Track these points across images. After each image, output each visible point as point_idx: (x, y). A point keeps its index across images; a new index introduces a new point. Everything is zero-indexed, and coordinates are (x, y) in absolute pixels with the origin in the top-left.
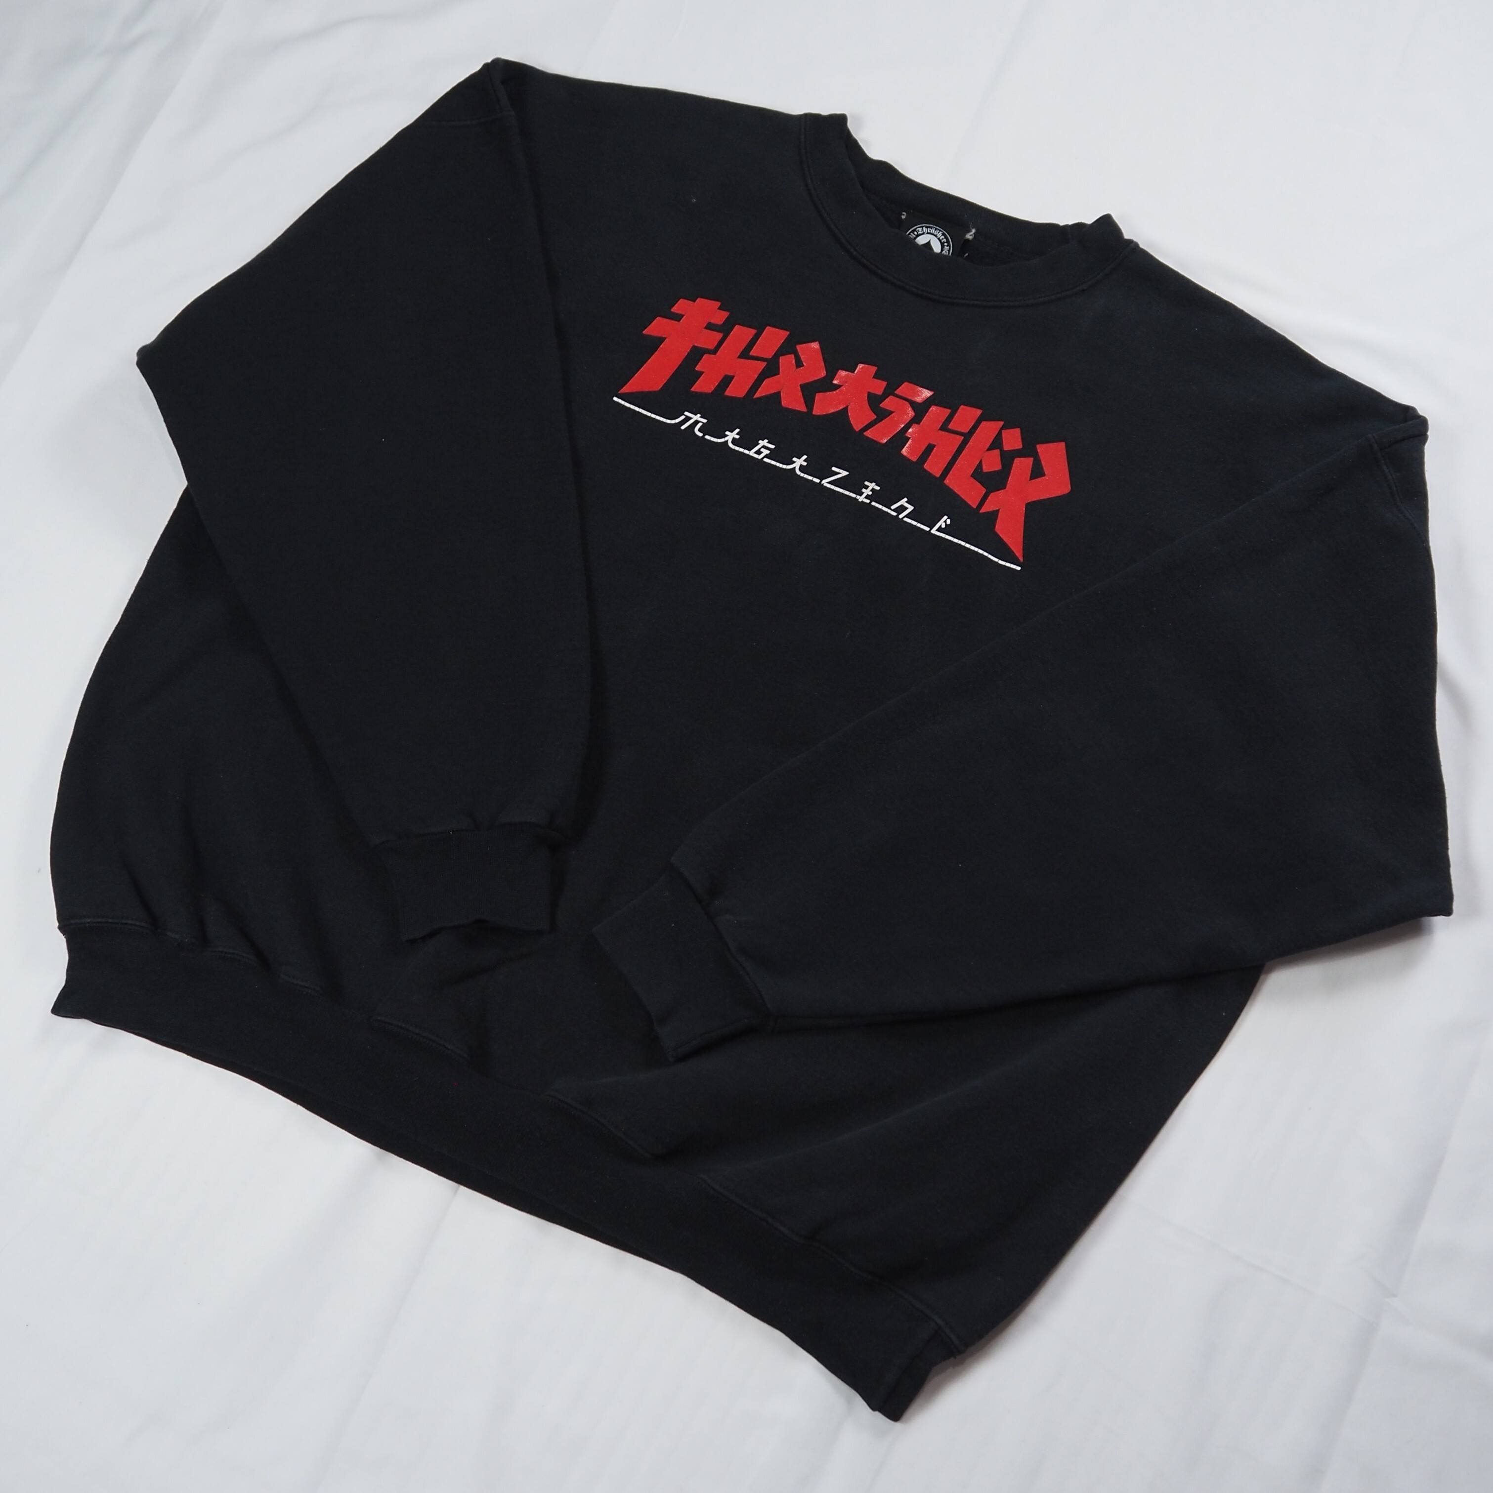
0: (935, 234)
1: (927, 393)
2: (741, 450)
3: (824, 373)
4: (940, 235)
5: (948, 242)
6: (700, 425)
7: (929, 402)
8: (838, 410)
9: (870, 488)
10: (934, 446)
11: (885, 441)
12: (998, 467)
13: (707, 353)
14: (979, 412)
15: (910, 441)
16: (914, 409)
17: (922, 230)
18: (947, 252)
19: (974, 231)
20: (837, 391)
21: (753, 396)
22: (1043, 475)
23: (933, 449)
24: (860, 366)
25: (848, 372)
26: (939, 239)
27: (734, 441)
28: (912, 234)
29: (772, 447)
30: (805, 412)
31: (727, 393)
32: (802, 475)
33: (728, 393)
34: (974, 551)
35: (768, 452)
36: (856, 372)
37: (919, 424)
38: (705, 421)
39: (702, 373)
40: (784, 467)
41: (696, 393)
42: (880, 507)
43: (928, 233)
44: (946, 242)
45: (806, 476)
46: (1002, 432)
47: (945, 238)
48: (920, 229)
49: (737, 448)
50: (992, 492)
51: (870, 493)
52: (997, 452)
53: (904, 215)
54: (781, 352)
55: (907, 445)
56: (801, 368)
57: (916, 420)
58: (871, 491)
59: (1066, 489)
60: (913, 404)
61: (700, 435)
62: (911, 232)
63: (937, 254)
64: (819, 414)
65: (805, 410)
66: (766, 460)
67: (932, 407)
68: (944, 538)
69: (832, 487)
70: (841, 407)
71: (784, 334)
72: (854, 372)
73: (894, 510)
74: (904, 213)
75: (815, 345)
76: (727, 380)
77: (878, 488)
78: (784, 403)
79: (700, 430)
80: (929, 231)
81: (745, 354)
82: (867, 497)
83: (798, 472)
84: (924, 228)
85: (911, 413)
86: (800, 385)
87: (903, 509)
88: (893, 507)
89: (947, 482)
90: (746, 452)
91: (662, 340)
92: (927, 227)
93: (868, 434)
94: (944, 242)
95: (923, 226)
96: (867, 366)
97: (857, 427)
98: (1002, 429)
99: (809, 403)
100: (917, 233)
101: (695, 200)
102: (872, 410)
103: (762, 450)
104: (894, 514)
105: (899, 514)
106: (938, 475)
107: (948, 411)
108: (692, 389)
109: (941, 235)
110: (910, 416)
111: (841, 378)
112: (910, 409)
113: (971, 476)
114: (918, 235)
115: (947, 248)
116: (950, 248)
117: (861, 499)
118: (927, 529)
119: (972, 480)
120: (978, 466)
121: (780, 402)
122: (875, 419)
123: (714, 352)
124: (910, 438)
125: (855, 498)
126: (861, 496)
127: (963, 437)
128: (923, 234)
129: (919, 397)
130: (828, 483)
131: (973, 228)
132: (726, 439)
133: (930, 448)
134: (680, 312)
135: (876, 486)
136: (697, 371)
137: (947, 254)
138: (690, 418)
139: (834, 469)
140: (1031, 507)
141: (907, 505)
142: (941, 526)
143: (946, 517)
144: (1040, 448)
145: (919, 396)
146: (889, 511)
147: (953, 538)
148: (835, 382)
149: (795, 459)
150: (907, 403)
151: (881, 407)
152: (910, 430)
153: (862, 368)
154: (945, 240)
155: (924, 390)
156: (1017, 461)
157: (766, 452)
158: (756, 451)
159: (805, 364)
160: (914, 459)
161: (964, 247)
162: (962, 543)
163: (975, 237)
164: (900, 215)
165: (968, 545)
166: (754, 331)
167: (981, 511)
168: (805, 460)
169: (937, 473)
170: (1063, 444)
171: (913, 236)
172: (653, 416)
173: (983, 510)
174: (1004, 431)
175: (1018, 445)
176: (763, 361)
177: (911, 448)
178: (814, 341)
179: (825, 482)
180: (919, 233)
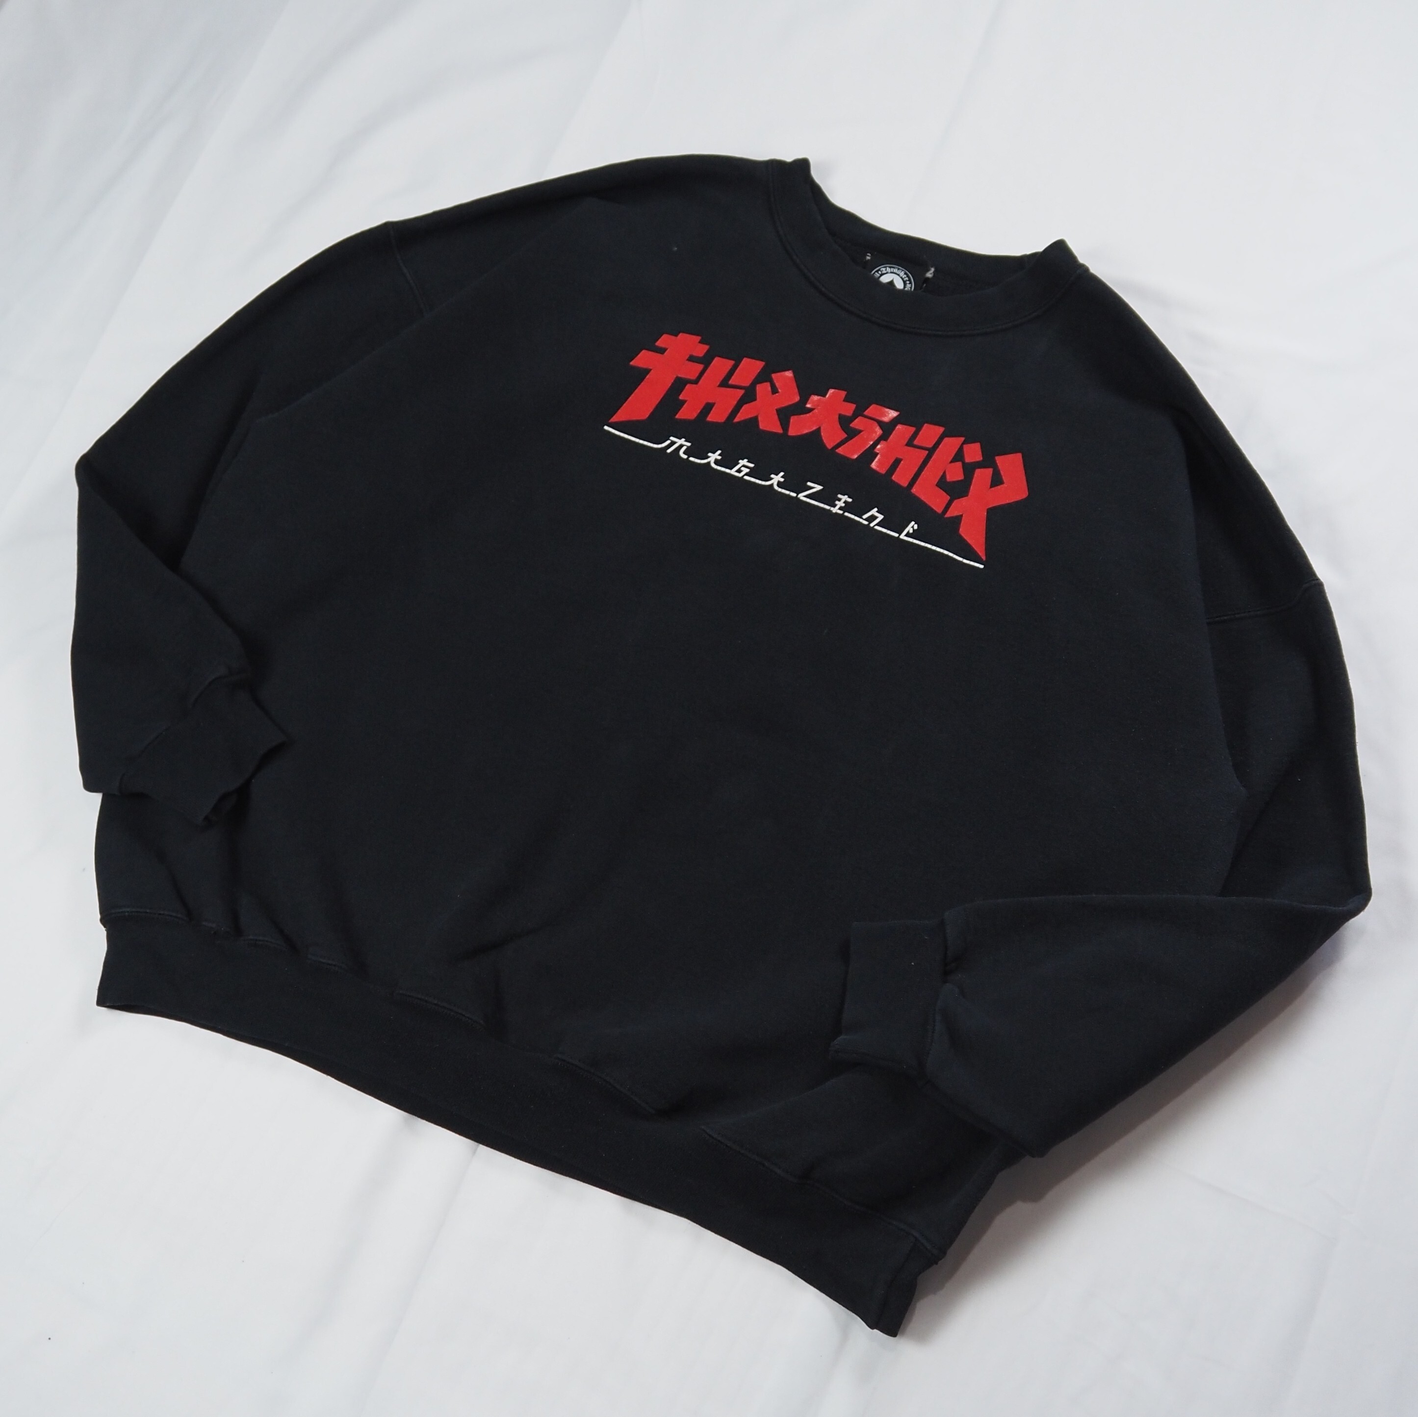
0: (898, 273)
1: (893, 414)
2: (723, 469)
3: (798, 399)
4: (902, 274)
5: (910, 280)
6: (684, 448)
7: (895, 422)
8: (811, 430)
9: (843, 500)
10: (901, 460)
11: (856, 457)
12: (961, 477)
13: (689, 383)
14: (942, 429)
15: (879, 456)
16: (881, 428)
17: (886, 270)
18: (909, 289)
19: (933, 270)
20: (811, 414)
21: (733, 421)
22: (1002, 483)
23: (900, 463)
24: (831, 391)
25: (820, 397)
26: (901, 278)
27: (717, 462)
28: (876, 273)
30: (781, 434)
31: (709, 419)
32: (780, 490)
34: (940, 553)
35: (748, 470)
36: (827, 396)
37: (887, 441)
38: (689, 444)
39: (685, 402)
40: (763, 483)
41: (681, 420)
42: (852, 516)
43: (891, 273)
44: (908, 281)
45: (784, 491)
46: (963, 448)
47: (907, 277)
48: (884, 269)
49: (719, 468)
50: (955, 500)
51: (843, 505)
52: (959, 464)
53: (868, 256)
54: (758, 380)
55: (876, 460)
56: (777, 395)
57: (884, 437)
58: (844, 503)
59: (1024, 494)
60: (881, 424)
61: (685, 457)
62: (876, 272)
63: (900, 291)
64: (794, 434)
65: (780, 431)
66: (746, 478)
67: (899, 425)
68: (912, 543)
69: (808, 500)
70: (814, 428)
71: (760, 364)
72: (824, 396)
73: (866, 520)
74: (869, 254)
75: (789, 374)
76: (708, 407)
77: (850, 500)
78: (762, 426)
79: (685, 453)
80: (892, 271)
81: (724, 383)
82: (840, 509)
83: (776, 487)
84: (888, 268)
85: (879, 431)
86: (776, 410)
87: (873, 518)
88: (865, 516)
89: (914, 490)
90: (728, 471)
91: (647, 371)
92: (890, 267)
93: (840, 451)
94: (906, 281)
95: (887, 267)
96: (837, 390)
97: (829, 445)
98: (963, 443)
99: (785, 425)
100: (881, 272)
101: (676, 249)
102: (843, 430)
103: (743, 469)
104: (866, 523)
105: (870, 522)
106: (905, 485)
107: (913, 429)
108: (677, 417)
110: (878, 434)
111: (813, 402)
112: (878, 427)
113: (936, 485)
114: (882, 275)
115: (908, 286)
116: (912, 286)
117: (835, 510)
118: (896, 535)
119: (937, 488)
120: (942, 476)
121: (758, 425)
122: (846, 438)
123: (696, 382)
124: (879, 453)
125: (829, 511)
126: (834, 507)
127: (927, 452)
128: (887, 273)
129: (886, 418)
130: (805, 496)
131: (932, 267)
132: (709, 460)
133: (897, 462)
134: (663, 346)
135: (848, 498)
136: (681, 400)
138: (676, 443)
139: (809, 484)
140: (991, 512)
141: (877, 514)
142: (908, 532)
143: (913, 523)
145: (885, 416)
146: (861, 520)
147: (920, 542)
148: (808, 406)
149: (772, 476)
150: (875, 423)
151: (851, 427)
152: (879, 447)
153: (833, 393)
154: (907, 279)
155: (891, 411)
156: (978, 472)
157: (746, 470)
158: (737, 470)
159: (780, 391)
160: (883, 471)
161: (925, 285)
162: (929, 546)
163: (934, 276)
164: (865, 258)
165: (934, 548)
166: (732, 362)
167: (946, 516)
168: (782, 477)
169: (904, 483)
170: (1020, 455)
171: (877, 275)
172: (641, 442)
173: (948, 515)
174: (965, 446)
175: (979, 458)
176: (741, 389)
177: (880, 463)
178: (788, 370)
179: (801, 496)
180: (883, 272)
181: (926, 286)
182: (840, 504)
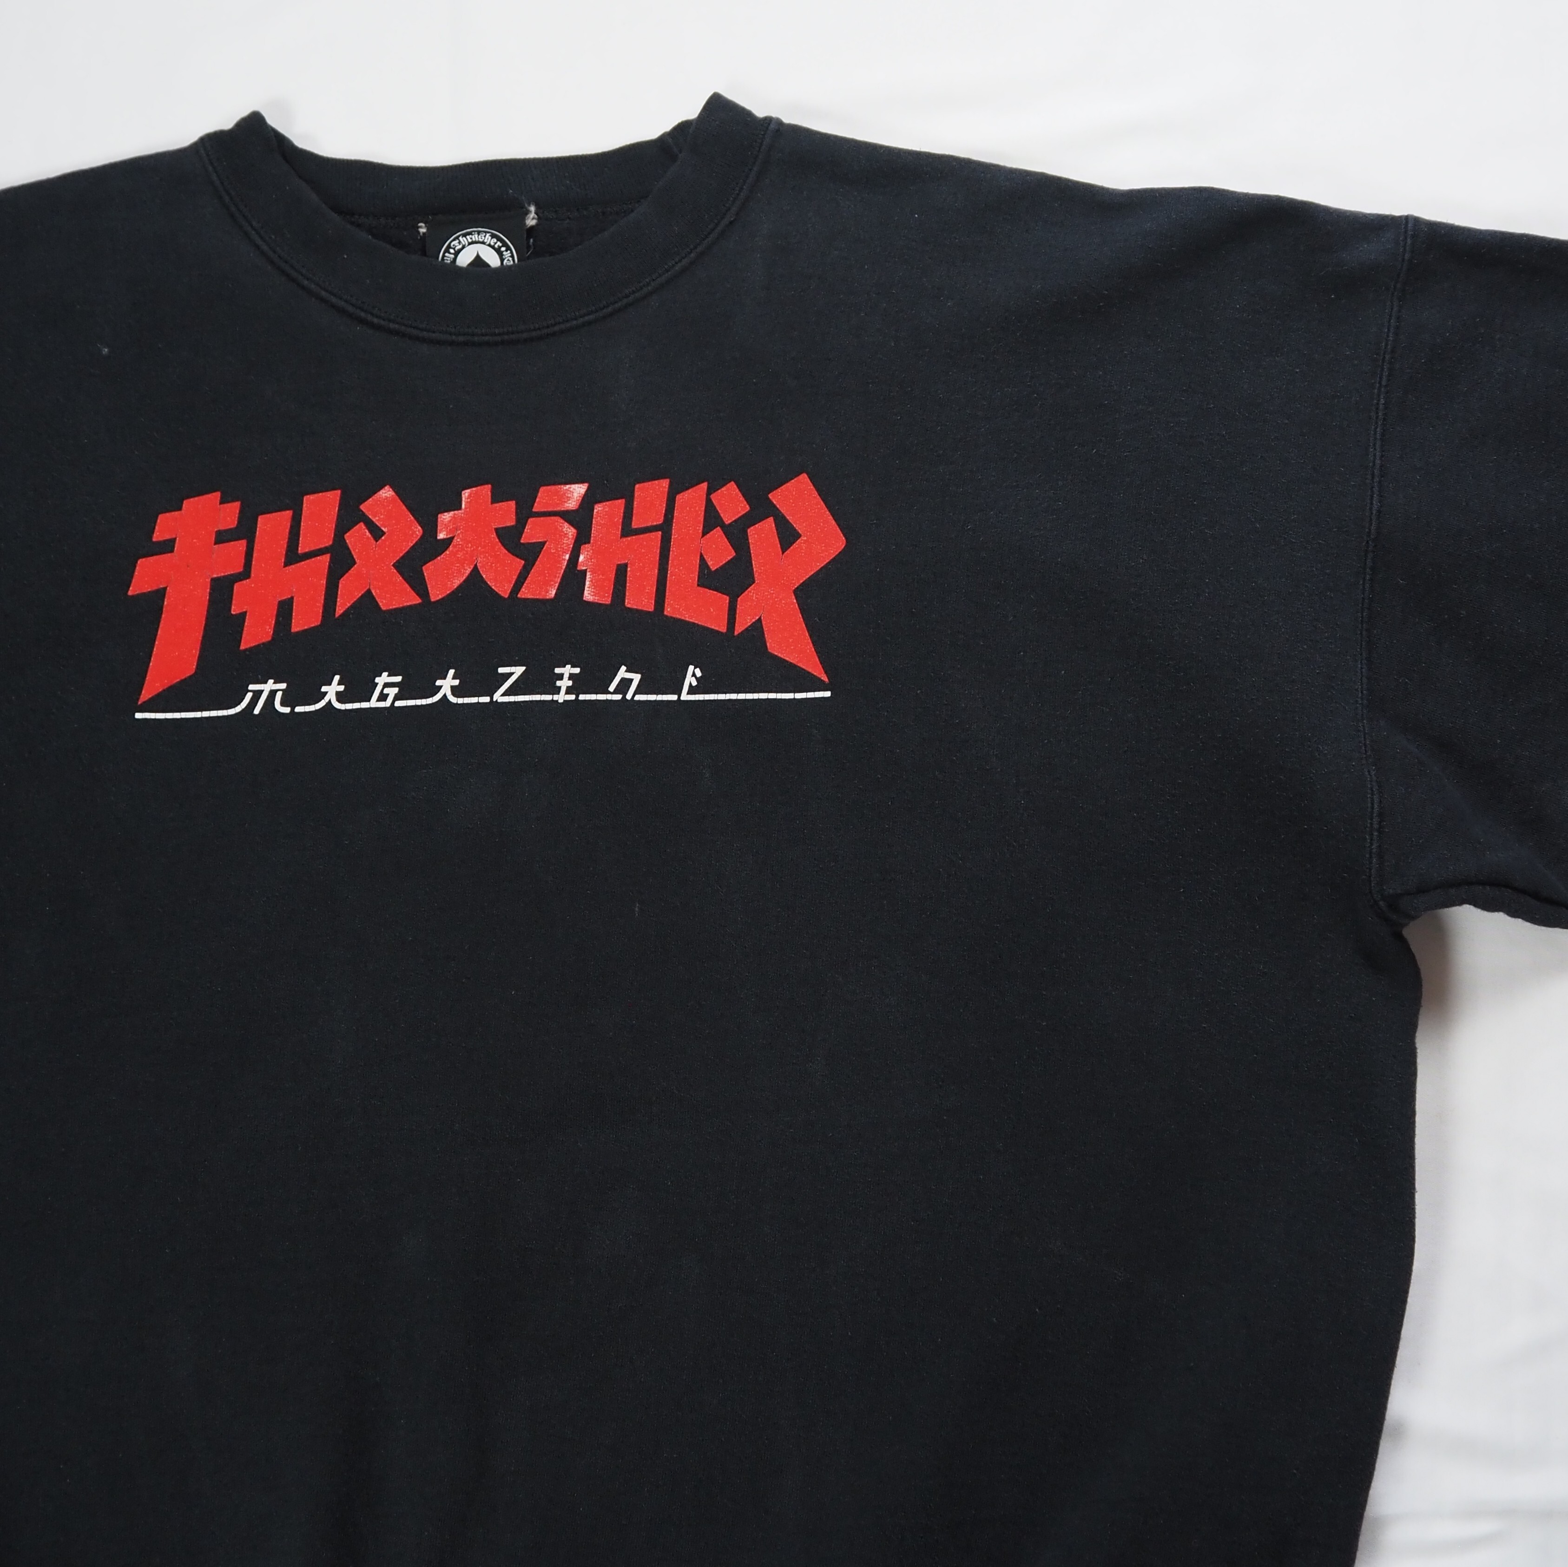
1: (578, 490)
2: (356, 706)
3: (419, 531)
4: (488, 239)
5: (504, 244)
6: (279, 695)
7: (588, 502)
8: (464, 578)
9: (566, 676)
10: (626, 565)
11: (554, 592)
12: (730, 554)
13: (237, 582)
14: (665, 483)
15: (588, 573)
16: (571, 523)
17: (460, 243)
18: (510, 259)
19: (532, 208)
20: (451, 548)
21: (334, 615)
22: (797, 536)
23: (626, 571)
24: (466, 494)
25: (452, 512)
26: (489, 245)
27: (340, 697)
28: (447, 254)
29: (398, 679)
30: (420, 605)
31: (295, 629)
32: (460, 701)
33: (296, 627)
34: (753, 700)
35: (395, 690)
36: (463, 506)
37: (589, 542)
38: (283, 686)
39: (244, 614)
40: (429, 701)
41: (251, 650)
42: (593, 697)
43: (470, 244)
44: (502, 246)
45: (467, 700)
46: (711, 500)
47: (498, 240)
48: (456, 243)
49: (349, 706)
50: (738, 597)
51: (570, 683)
52: (718, 532)
53: (421, 227)
54: (342, 528)
55: (587, 583)
56: (383, 538)
57: (583, 538)
58: (569, 679)
59: (838, 543)
60: (566, 516)
61: (287, 710)
62: (445, 253)
63: (496, 270)
64: (440, 597)
65: (418, 601)
66: (398, 704)
67: (596, 506)
68: (703, 701)
69: (512, 699)
70: (469, 572)
71: (333, 497)
72: (460, 508)
73: (615, 692)
74: (420, 224)
75: (387, 493)
76: (285, 609)
77: (577, 670)
78: (384, 604)
79: (283, 704)
80: (470, 241)
81: (293, 556)
82: (569, 691)
83: (452, 699)
84: (460, 238)
85: (570, 531)
86: (393, 565)
87: (625, 684)
88: (612, 688)
89: (668, 611)
90: (365, 705)
91: (161, 594)
92: (465, 235)
93: (524, 593)
94: (500, 247)
95: (459, 236)
96: (474, 489)
97: (504, 590)
98: (708, 493)
99: (418, 584)
100: (454, 249)
101: (106, 350)
102: (513, 553)
103: (386, 691)
104: (618, 697)
105: (625, 694)
106: (651, 608)
107: (621, 503)
108: (242, 647)
109: (490, 238)
110: (570, 537)
111: (446, 526)
112: (566, 525)
113: (699, 585)
114: (457, 253)
115: (507, 254)
116: (512, 252)
117: (561, 697)
118: (674, 697)
119: (701, 590)
120: (700, 566)
121: (377, 606)
122: (524, 566)
123: (246, 574)
124: (586, 570)
125: (553, 701)
126: (558, 693)
127: (660, 533)
128: (464, 247)
129: (570, 502)
130: (503, 695)
131: (529, 205)
132: (327, 699)
133: (621, 571)
134: (168, 537)
135: (572, 669)
136: (236, 615)
137: (512, 263)
138: (261, 692)
139: (501, 670)
140: (803, 593)
141: (629, 676)
142: (691, 686)
143: (691, 668)
144: (776, 497)
145: (569, 498)
147: (716, 695)
148: (441, 536)
149: (438, 683)
150: (559, 518)
151: (523, 544)
152: (581, 558)
153: (470, 496)
154: (499, 244)
155: (573, 486)
156: (751, 531)
157: (392, 692)
158: (379, 697)
159: (384, 530)
160: (607, 601)
161: (531, 240)
162: (733, 696)
163: (539, 219)
164: (419, 232)
165: (742, 696)
166: (289, 514)
167: (736, 633)
168: (454, 678)
169: (648, 605)
170: (804, 477)
171: (450, 257)
172: (206, 714)
173: (738, 630)
174: (712, 496)
175: (743, 508)
176: (323, 554)
177: (595, 585)
178: (382, 488)
179: (498, 697)
180: (457, 248)
181: (533, 240)
182: (565, 683)
